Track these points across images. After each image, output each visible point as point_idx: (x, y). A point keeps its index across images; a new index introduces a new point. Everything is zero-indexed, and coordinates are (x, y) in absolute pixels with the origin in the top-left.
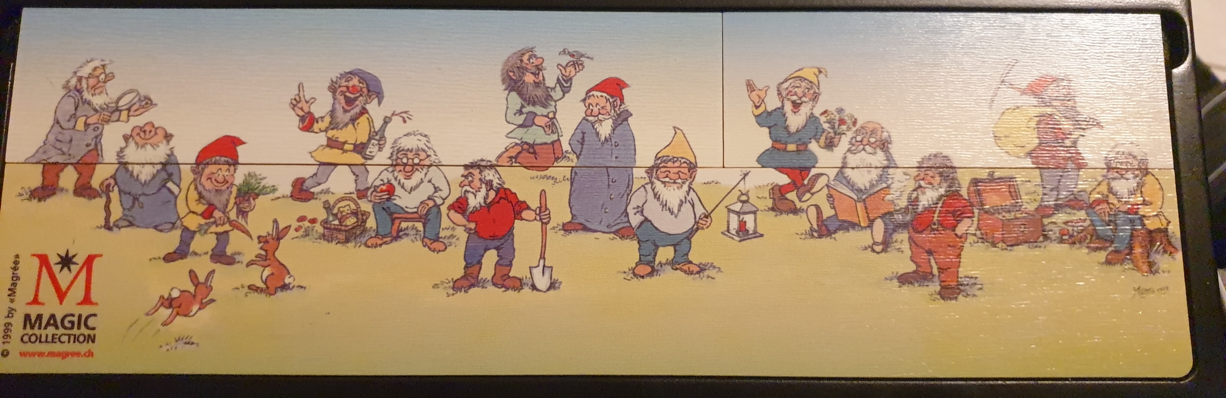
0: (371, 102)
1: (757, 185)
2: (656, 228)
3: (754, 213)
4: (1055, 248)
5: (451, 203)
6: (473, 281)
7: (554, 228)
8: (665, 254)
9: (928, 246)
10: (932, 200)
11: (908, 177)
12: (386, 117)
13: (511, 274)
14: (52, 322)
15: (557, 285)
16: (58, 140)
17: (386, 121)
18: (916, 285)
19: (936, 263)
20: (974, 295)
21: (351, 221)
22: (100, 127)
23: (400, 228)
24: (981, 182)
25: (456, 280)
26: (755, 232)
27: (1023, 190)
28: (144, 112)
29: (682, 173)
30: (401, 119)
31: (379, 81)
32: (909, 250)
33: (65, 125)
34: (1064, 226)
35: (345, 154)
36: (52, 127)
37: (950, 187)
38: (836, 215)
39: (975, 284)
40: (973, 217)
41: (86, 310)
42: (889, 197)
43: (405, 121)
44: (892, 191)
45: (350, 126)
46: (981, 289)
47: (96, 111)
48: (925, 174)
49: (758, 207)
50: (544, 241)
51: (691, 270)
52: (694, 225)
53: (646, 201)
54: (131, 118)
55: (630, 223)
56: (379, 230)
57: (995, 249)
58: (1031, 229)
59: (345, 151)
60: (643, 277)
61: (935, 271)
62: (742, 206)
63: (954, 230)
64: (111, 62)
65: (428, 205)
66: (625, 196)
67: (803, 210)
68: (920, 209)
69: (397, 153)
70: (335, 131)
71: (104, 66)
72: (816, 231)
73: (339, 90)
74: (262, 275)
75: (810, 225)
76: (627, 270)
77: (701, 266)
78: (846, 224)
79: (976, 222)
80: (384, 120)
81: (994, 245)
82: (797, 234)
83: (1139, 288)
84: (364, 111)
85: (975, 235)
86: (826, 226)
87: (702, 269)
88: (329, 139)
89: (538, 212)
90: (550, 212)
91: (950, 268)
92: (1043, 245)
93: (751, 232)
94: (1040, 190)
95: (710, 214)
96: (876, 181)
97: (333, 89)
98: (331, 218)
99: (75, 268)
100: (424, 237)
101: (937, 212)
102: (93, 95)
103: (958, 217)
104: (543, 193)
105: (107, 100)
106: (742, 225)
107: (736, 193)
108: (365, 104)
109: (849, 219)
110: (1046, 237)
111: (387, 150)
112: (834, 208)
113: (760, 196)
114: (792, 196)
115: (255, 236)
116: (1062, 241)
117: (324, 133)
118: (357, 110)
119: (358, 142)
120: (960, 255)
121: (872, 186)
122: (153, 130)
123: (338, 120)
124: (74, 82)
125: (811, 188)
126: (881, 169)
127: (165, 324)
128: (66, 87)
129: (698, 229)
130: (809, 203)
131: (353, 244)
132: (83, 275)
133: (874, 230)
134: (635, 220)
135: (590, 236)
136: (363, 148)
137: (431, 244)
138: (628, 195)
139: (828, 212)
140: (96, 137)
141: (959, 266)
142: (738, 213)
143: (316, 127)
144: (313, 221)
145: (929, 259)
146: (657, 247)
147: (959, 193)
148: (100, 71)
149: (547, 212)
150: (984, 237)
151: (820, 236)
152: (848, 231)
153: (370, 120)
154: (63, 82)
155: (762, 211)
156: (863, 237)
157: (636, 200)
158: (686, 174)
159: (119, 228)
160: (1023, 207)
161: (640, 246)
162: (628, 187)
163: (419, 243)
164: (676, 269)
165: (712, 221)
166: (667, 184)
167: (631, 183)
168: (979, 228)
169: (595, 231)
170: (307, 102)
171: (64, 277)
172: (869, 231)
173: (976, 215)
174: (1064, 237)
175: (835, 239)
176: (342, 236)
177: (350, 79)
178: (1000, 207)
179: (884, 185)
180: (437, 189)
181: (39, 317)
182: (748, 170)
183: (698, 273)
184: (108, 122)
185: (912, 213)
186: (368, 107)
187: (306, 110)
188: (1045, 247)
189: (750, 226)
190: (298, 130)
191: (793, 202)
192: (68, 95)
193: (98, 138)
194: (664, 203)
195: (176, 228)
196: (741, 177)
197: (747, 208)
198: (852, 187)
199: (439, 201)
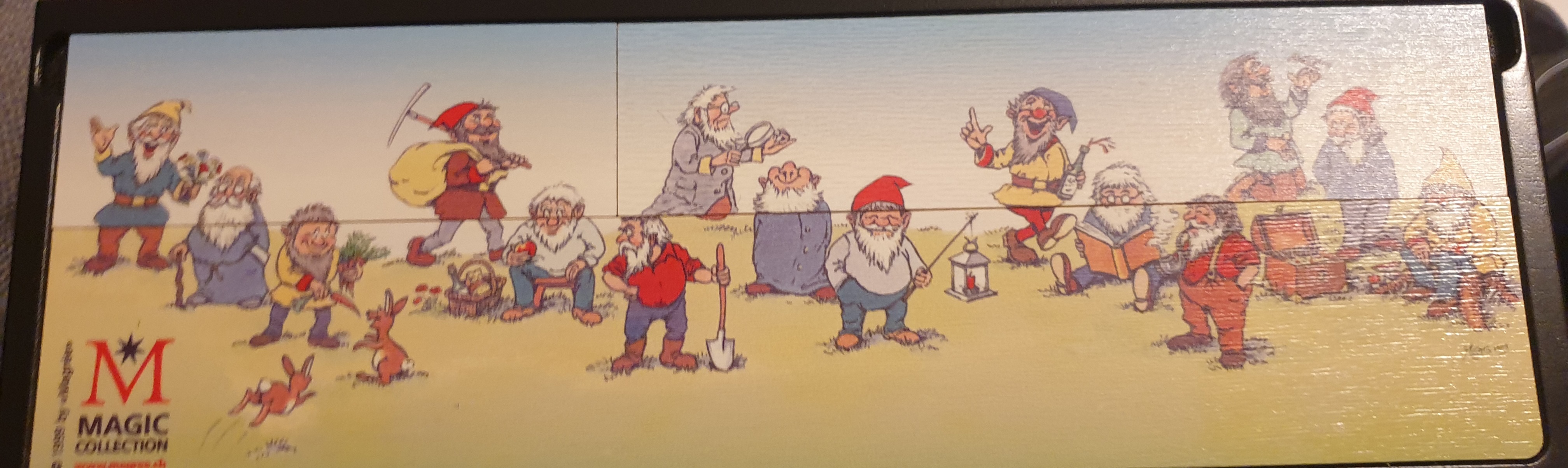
0: (1061, 129)
1: (987, 230)
2: (863, 288)
3: (985, 265)
4: (1364, 299)
5: (607, 262)
6: (636, 360)
7: (735, 291)
8: (875, 319)
9: (1204, 302)
10: (1208, 244)
11: (1176, 215)
12: (1082, 146)
13: (684, 350)
14: (114, 424)
15: (741, 362)
16: (680, 187)
17: (1084, 151)
18: (1191, 350)
19: (1215, 322)
20: (1264, 362)
21: (483, 290)
22: (730, 169)
23: (544, 296)
24: (1269, 220)
25: (615, 361)
26: (987, 289)
27: (1320, 227)
28: (780, 150)
29: (892, 217)
30: (1101, 147)
31: (1070, 102)
32: (1181, 307)
33: (686, 167)
34: (1372, 271)
35: (1036, 194)
36: (670, 171)
37: (1228, 226)
38: (1088, 265)
39: (1265, 347)
40: (1260, 263)
41: (155, 410)
42: (1153, 242)
43: (1107, 151)
44: (1156, 234)
45: (1039, 159)
46: (1272, 353)
47: (721, 148)
48: (1197, 212)
49: (989, 257)
50: (723, 310)
51: (908, 339)
52: (909, 283)
53: (849, 254)
54: (766, 158)
55: (830, 282)
56: (518, 300)
57: (1289, 302)
58: (1331, 277)
59: (1037, 190)
60: (848, 350)
61: (1214, 333)
62: (970, 257)
63: (1235, 281)
64: (734, 89)
65: (578, 267)
66: (823, 248)
67: (1046, 260)
68: (1193, 254)
69: (1102, 190)
70: (1020, 165)
71: (725, 94)
72: (1063, 286)
73: (1020, 115)
74: (373, 359)
75: (1055, 279)
76: (827, 341)
77: (921, 334)
78: (1100, 277)
79: (1262, 271)
80: (1080, 150)
81: (1286, 297)
82: (1040, 290)
83: (1471, 347)
84: (1054, 140)
85: (1262, 286)
86: (1075, 279)
87: (921, 337)
88: (1014, 176)
89: (714, 271)
90: (729, 270)
91: (1232, 328)
92: (1347, 296)
93: (981, 289)
94: (1342, 228)
95: (929, 269)
96: (1137, 221)
97: (1013, 113)
98: (458, 287)
99: (140, 358)
100: (574, 307)
101: (1214, 258)
102: (715, 130)
103: (1240, 264)
104: (720, 249)
105: (735, 137)
106: (970, 282)
107: (961, 241)
108: (1054, 131)
109: (1105, 270)
110: (1351, 287)
111: (1088, 189)
112: (1085, 257)
113: (992, 244)
114: (1031, 243)
115: (363, 311)
116: (1371, 291)
117: (1007, 169)
118: (1046, 139)
119: (1051, 179)
120: (1244, 311)
121: (1132, 228)
122: (795, 172)
123: (1023, 152)
124: (690, 114)
125: (1057, 231)
126: (1142, 207)
127: (253, 424)
128: (682, 120)
129: (914, 287)
130: (1053, 251)
131: (486, 317)
132: (151, 364)
133: (1135, 283)
134: (836, 278)
135: (780, 299)
136: (1058, 186)
137: (583, 315)
138: (826, 247)
139: (1077, 262)
140: (726, 182)
141: (1243, 326)
142: (964, 266)
143: (997, 161)
144: (436, 290)
145: (1207, 318)
146: (864, 311)
147: (1239, 234)
148: (720, 101)
149: (726, 271)
150: (1274, 288)
151: (1069, 293)
152: (1104, 285)
153: (1063, 151)
154: (678, 115)
155: (994, 262)
156: (1122, 293)
157: (837, 253)
158: (897, 219)
159: (195, 305)
160: (1321, 249)
161: (843, 310)
162: (826, 237)
163: (568, 315)
164: (890, 338)
165: (932, 277)
166: (874, 232)
167: (829, 231)
168: (1267, 277)
169: (788, 293)
170: (982, 131)
171: (127, 370)
172: (1129, 284)
173: (1263, 261)
174: (1375, 286)
175: (1087, 295)
176: (472, 309)
177: (1032, 100)
178: (1292, 251)
179: (1147, 227)
180: (588, 247)
181: (98, 420)
182: (975, 212)
183: (917, 342)
184: (738, 162)
185: (1182, 259)
186: (1058, 134)
187: (982, 141)
188: (1351, 298)
189: (980, 282)
190: (975, 166)
191: (1033, 250)
192: (686, 130)
193: (728, 183)
194: (872, 255)
195: (265, 304)
196: (966, 221)
197: (976, 259)
198: (1106, 229)
199: (592, 262)
